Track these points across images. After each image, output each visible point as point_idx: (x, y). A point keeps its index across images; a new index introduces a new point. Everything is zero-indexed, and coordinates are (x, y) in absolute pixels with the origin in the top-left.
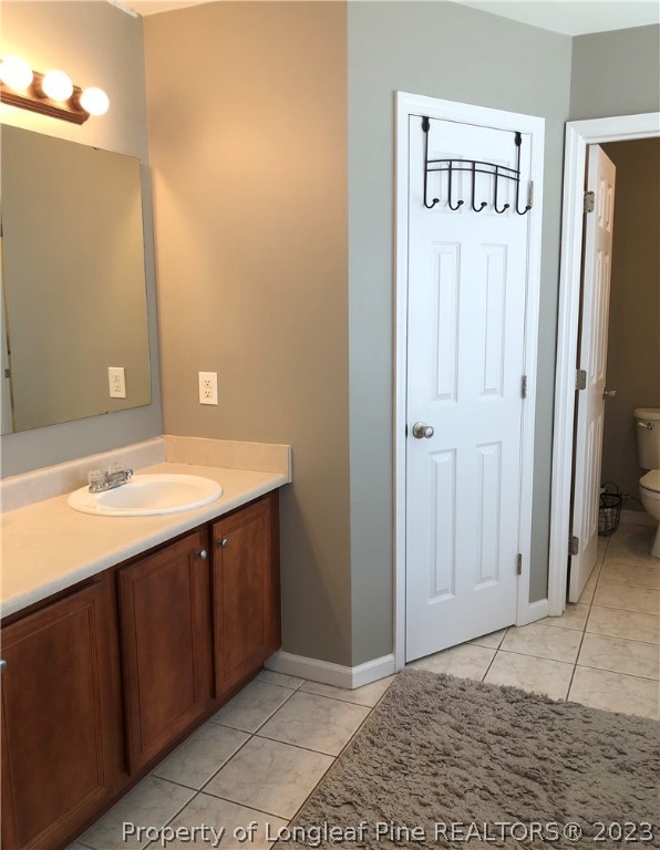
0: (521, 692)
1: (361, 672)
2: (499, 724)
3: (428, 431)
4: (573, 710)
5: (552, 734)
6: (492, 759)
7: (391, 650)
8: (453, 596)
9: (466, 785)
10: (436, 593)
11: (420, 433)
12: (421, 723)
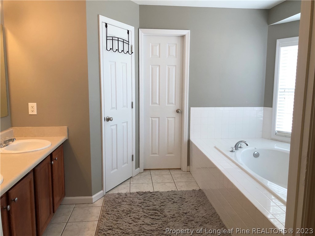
0: (142, 192)
1: (95, 197)
2: (140, 201)
3: (111, 119)
4: (157, 193)
5: (154, 200)
6: (143, 209)
7: (102, 189)
8: (117, 170)
9: (139, 216)
10: (113, 169)
11: (108, 119)
12: (120, 206)
